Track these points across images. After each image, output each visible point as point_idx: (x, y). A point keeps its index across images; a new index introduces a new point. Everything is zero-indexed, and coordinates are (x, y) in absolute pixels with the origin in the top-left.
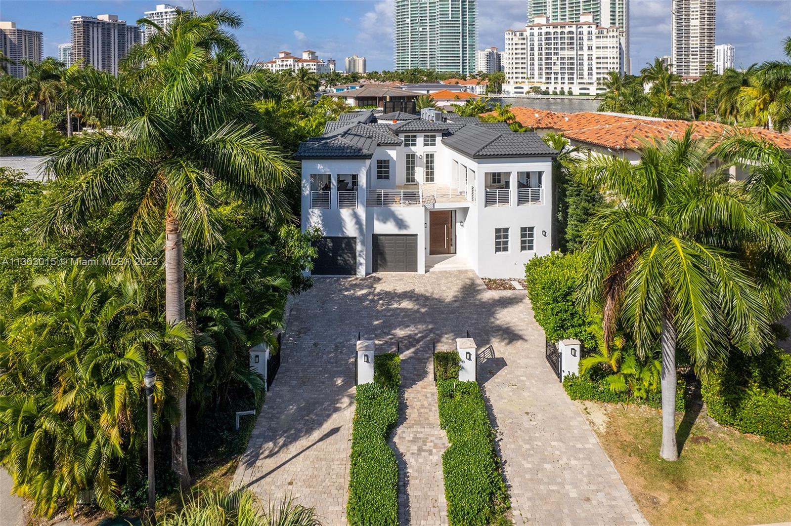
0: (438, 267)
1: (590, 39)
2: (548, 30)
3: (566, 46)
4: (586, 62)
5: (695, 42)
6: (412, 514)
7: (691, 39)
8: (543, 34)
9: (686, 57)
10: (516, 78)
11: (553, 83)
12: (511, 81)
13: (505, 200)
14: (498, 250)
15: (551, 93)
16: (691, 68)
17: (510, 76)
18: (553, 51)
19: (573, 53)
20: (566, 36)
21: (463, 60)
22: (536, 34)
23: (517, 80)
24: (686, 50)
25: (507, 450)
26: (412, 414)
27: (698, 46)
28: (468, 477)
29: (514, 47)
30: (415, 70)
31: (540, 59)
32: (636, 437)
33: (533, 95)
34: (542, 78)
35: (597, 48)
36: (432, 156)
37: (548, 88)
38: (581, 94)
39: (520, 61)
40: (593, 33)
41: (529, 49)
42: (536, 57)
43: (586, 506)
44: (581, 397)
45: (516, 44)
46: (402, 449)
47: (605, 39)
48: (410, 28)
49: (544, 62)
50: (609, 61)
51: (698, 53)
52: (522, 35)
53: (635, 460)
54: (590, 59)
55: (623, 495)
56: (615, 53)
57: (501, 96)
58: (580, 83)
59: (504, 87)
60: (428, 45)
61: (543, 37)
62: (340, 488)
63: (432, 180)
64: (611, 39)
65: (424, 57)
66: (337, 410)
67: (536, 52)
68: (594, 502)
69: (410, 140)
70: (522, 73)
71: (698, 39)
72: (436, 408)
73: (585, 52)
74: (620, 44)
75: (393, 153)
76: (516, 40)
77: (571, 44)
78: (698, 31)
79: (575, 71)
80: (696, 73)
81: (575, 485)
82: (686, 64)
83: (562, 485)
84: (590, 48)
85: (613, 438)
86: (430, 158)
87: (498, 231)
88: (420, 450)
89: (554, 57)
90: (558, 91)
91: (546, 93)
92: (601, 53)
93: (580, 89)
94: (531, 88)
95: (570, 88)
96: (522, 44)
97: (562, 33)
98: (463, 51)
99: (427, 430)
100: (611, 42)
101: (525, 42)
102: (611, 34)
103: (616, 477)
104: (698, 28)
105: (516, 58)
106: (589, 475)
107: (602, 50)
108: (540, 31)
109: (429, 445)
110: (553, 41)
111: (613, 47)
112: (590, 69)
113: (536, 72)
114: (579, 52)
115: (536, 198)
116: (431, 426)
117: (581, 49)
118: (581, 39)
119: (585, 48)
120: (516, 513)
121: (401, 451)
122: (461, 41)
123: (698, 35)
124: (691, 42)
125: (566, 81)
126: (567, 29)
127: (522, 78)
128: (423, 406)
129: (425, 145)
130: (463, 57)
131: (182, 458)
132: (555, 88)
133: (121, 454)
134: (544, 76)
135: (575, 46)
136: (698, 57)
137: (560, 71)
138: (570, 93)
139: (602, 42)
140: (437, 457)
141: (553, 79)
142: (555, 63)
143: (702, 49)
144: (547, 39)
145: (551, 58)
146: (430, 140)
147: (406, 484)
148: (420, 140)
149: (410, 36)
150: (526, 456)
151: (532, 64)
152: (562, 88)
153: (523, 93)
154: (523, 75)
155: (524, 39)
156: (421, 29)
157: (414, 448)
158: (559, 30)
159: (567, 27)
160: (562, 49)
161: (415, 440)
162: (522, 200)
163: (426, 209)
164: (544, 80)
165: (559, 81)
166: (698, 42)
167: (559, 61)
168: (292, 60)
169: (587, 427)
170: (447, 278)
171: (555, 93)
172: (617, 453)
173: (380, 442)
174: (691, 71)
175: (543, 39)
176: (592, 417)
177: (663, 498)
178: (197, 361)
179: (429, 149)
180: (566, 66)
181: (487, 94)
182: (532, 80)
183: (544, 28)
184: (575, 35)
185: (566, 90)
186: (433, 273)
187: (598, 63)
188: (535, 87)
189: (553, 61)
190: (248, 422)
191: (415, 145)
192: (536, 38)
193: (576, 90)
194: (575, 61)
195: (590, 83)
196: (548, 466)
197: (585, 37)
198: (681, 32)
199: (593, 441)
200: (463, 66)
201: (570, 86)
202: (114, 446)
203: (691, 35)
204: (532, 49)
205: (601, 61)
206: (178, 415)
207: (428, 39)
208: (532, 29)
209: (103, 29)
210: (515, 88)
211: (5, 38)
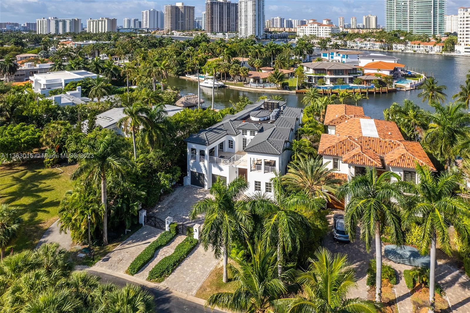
10: (467, 41)
12: (463, 44)
17: (462, 40)
21: (434, 24)
23: (467, 43)
29: (465, 19)
30: (398, 31)
39: (469, 29)
45: (467, 18)
48: (395, 3)
57: (452, 54)
59: (457, 47)
60: (408, 14)
65: (405, 22)
75: (235, 138)
76: (467, 14)
98: (434, 18)
105: (467, 27)
122: (432, 12)
129: (250, 135)
130: (434, 22)
146: (252, 133)
148: (248, 133)
149: (395, 8)
156: (403, 4)
181: (442, 53)
191: (246, 135)
200: (434, 29)
207: (408, 10)
209: (220, 6)
210: (465, 48)
211: (179, 11)
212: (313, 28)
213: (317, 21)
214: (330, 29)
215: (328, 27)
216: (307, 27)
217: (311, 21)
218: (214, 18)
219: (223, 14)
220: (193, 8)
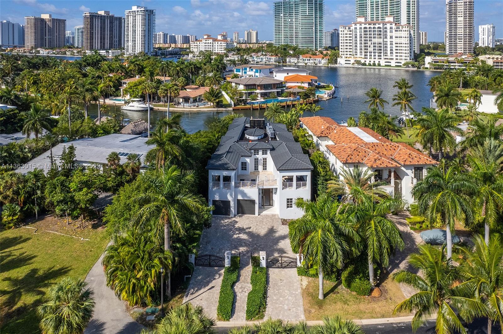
0: (265, 213)
1: (391, 32)
2: (365, 26)
3: (377, 36)
4: (389, 46)
5: (460, 31)
6: (236, 311)
7: (458, 29)
8: (363, 28)
9: (455, 40)
10: (346, 54)
11: (369, 58)
12: (343, 56)
13: (291, 186)
14: (288, 207)
15: (367, 64)
16: (458, 47)
17: (343, 53)
18: (368, 39)
19: (381, 40)
20: (376, 30)
21: (315, 40)
22: (358, 28)
23: (347, 56)
24: (455, 36)
25: (270, 292)
26: (242, 278)
27: (463, 33)
28: (254, 301)
29: (345, 36)
30: (286, 45)
31: (361, 43)
32: (314, 290)
33: (356, 66)
34: (362, 55)
35: (396, 37)
36: (266, 159)
37: (365, 61)
38: (386, 66)
39: (349, 44)
40: (393, 28)
41: (354, 37)
42: (358, 42)
43: (289, 312)
44: (301, 275)
45: (346, 34)
46: (236, 290)
47: (401, 32)
48: (283, 20)
49: (363, 45)
50: (403, 45)
51: (463, 38)
52: (349, 28)
53: (310, 298)
54: (391, 44)
55: (301, 309)
56: (406, 41)
57: (336, 66)
58: (385, 59)
59: (339, 60)
60: (294, 30)
61: (363, 30)
62: (216, 302)
63: (266, 169)
64: (404, 32)
66: (215, 279)
67: (358, 39)
68: (291, 311)
69: (256, 153)
70: (350, 52)
71: (462, 29)
72: (250, 277)
73: (389, 40)
74: (410, 34)
75: (248, 160)
76: (346, 32)
77: (380, 34)
78: (463, 24)
79: (382, 51)
80: (461, 50)
81: (287, 305)
82: (455, 45)
83: (284, 305)
84: (391, 37)
85: (307, 290)
86: (265, 160)
87: (288, 199)
88: (242, 291)
89: (369, 43)
90: (372, 63)
91: (364, 64)
92: (398, 40)
93: (385, 62)
94: (355, 61)
95: (379, 62)
96: (349, 34)
97: (374, 28)
98: (315, 34)
99: (246, 284)
100: (405, 34)
101: (351, 33)
102: (404, 29)
103: (301, 303)
104: (463, 22)
105: (346, 43)
106: (293, 302)
107: (399, 39)
108: (361, 26)
109: (246, 289)
110: (368, 33)
111: (406, 37)
112: (391, 50)
113: (358, 51)
114: (385, 40)
116: (248, 283)
117: (386, 38)
118: (386, 32)
119: (388, 37)
120: (267, 312)
121: (236, 291)
122: (314, 28)
123: (463, 27)
124: (458, 31)
125: (377, 57)
126: (377, 26)
127: (350, 54)
128: (246, 275)
129: (263, 154)
130: (315, 38)
131: (169, 291)
132: (370, 61)
133: (154, 289)
134: (363, 54)
135: (382, 36)
136: (463, 40)
137: (373, 51)
138: (379, 65)
139: (399, 34)
140: (247, 294)
141: (368, 55)
142: (370, 46)
143: (465, 36)
144: (365, 31)
145: (367, 43)
146: (265, 152)
147: (236, 302)
148: (260, 153)
149: (283, 24)
150: (275, 295)
151: (356, 46)
152: (374, 62)
153: (350, 64)
154: (351, 53)
155: (351, 31)
156: (289, 20)
157: (241, 290)
158: (372, 26)
159: (377, 24)
160: (374, 38)
161: (241, 288)
163: (259, 189)
164: (363, 56)
165: (373, 57)
166: (463, 31)
167: (373, 45)
168: (211, 40)
169: (299, 286)
170: (267, 218)
171: (370, 65)
172: (305, 295)
173: (229, 288)
174: (458, 49)
175: (363, 31)
176: (302, 283)
177: (313, 311)
178: (173, 262)
179: (265, 156)
180: (377, 48)
181: (328, 65)
182: (356, 56)
183: (363, 25)
184: (382, 30)
185: (377, 63)
186: (262, 216)
187: (396, 47)
188: (358, 61)
189: (368, 45)
190: (189, 279)
191: (258, 154)
192: (358, 31)
193: (383, 63)
194: (382, 45)
195: (391, 59)
196: (281, 299)
197: (388, 31)
198: (451, 25)
199: (300, 291)
200: (315, 43)
201: (379, 60)
202: (152, 288)
203: (458, 27)
204: (356, 37)
205: (398, 45)
206: (168, 278)
207: (294, 26)
208: (356, 25)
209: (101, 19)
210: (346, 61)
211: (45, 24)
212: (208, 43)
213: (211, 37)
214: (225, 45)
215: (223, 42)
216: (201, 42)
217: (206, 37)
218: (94, 34)
219: (104, 29)
220: (64, 21)
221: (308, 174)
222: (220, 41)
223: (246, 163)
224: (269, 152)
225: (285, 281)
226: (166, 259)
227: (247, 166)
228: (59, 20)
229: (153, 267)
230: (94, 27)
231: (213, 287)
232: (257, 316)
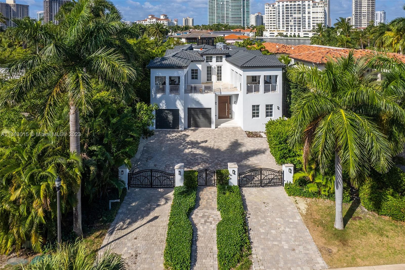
0: (223, 125)
1: (309, 8)
2: (287, 3)
3: (297, 12)
4: (307, 20)
5: (365, 10)
6: (198, 256)
7: (363, 8)
8: (285, 5)
9: (360, 17)
10: (271, 28)
11: (290, 31)
12: (268, 30)
13: (257, 90)
14: (253, 116)
15: (289, 36)
16: (363, 23)
17: (268, 27)
18: (289, 14)
19: (300, 16)
20: (296, 6)
22: (281, 6)
23: (271, 30)
24: (360, 13)
25: (252, 222)
26: (203, 202)
27: (366, 11)
28: (229, 237)
29: (270, 12)
30: (219, 24)
31: (283, 19)
32: (322, 216)
33: (279, 37)
34: (284, 28)
35: (313, 13)
36: (221, 67)
37: (287, 34)
38: (304, 37)
39: (273, 20)
40: (311, 5)
41: (277, 13)
42: (281, 18)
43: (292, 253)
44: (294, 195)
45: (270, 11)
46: (196, 221)
47: (317, 8)
48: (216, 3)
49: (285, 20)
50: (319, 19)
51: (366, 15)
52: (273, 6)
53: (320, 228)
54: (309, 18)
55: (313, 248)
56: (322, 15)
57: (262, 38)
58: (304, 31)
59: (264, 33)
60: (225, 11)
61: (285, 7)
62: (162, 241)
63: (221, 80)
64: (320, 8)
65: (223, 18)
66: (158, 206)
67: (281, 15)
68: (297, 251)
69: (209, 59)
70: (274, 26)
71: (366, 8)
72: (215, 200)
73: (307, 15)
74: (325, 10)
75: (200, 66)
76: (270, 9)
77: (299, 10)
78: (366, 4)
79: (301, 25)
80: (365, 26)
81: (287, 242)
82: (360, 21)
83: (280, 241)
84: (309, 13)
85: (310, 217)
86: (219, 68)
87: (253, 106)
88: (206, 222)
89: (290, 18)
90: (292, 35)
91: (286, 36)
92: (315, 15)
93: (304, 34)
94: (278, 34)
95: (299, 34)
96: (273, 11)
97: (294, 5)
98: (243, 14)
99: (210, 211)
100: (320, 10)
101: (275, 9)
102: (320, 5)
103: (310, 238)
104: (366, 2)
105: (271, 18)
106: (295, 236)
107: (315, 14)
108: (283, 4)
109: (211, 219)
110: (289, 9)
111: (321, 12)
112: (309, 24)
113: (281, 25)
114: (304, 15)
115: (274, 89)
116: (213, 209)
117: (305, 13)
118: (304, 8)
119: (307, 12)
120: (254, 256)
121: (195, 222)
122: (242, 10)
123: (366, 6)
124: (362, 9)
125: (297, 30)
126: (297, 3)
127: (274, 28)
128: (209, 198)
129: (217, 61)
130: (243, 18)
131: (79, 225)
132: (291, 34)
134: (285, 27)
135: (301, 12)
136: (366, 17)
137: (293, 25)
138: (299, 36)
139: (315, 10)
140: (214, 226)
141: (290, 29)
142: (291, 21)
143: (368, 13)
144: (286, 8)
145: (289, 18)
146: (219, 59)
147: (196, 240)
148: (214, 59)
149: (216, 7)
150: (262, 226)
151: (279, 21)
152: (295, 34)
153: (274, 36)
154: (274, 27)
155: (274, 8)
156: (221, 3)
157: (203, 221)
158: (293, 3)
160: (294, 13)
161: (203, 216)
162: (266, 90)
163: (216, 95)
165: (293, 30)
166: (366, 9)
167: (293, 20)
168: (155, 19)
169: (296, 210)
170: (226, 131)
171: (291, 36)
172: (311, 225)
173: (184, 217)
174: (362, 25)
175: (285, 8)
176: (299, 205)
177: (335, 250)
178: (85, 174)
179: (219, 64)
180: (297, 22)
181: (255, 37)
182: (279, 30)
183: (285, 2)
184: (301, 6)
185: (297, 34)
186: (219, 128)
187: (313, 21)
188: (280, 33)
189: (290, 20)
190: (116, 206)
191: (211, 61)
192: (281, 8)
193: (302, 34)
194: (301, 20)
195: (309, 31)
196: (273, 232)
197: (307, 7)
198: (357, 4)
199: (299, 218)
200: (243, 22)
201: (299, 32)
203: (363, 6)
204: (279, 13)
205: (315, 19)
206: (77, 202)
207: (225, 8)
208: (279, 3)
209: (59, 3)
210: (270, 33)
211: (10, 9)
212: (152, 22)
214: (167, 23)
215: (165, 21)
217: (150, 17)
220: (27, 7)
221: (279, 73)
222: (162, 20)
223: (197, 70)
224: (224, 59)
225: (271, 205)
226: (70, 165)
227: (198, 74)
228: (23, 6)
229: (44, 178)
230: (53, 10)
231: (156, 218)
232: (239, 265)
